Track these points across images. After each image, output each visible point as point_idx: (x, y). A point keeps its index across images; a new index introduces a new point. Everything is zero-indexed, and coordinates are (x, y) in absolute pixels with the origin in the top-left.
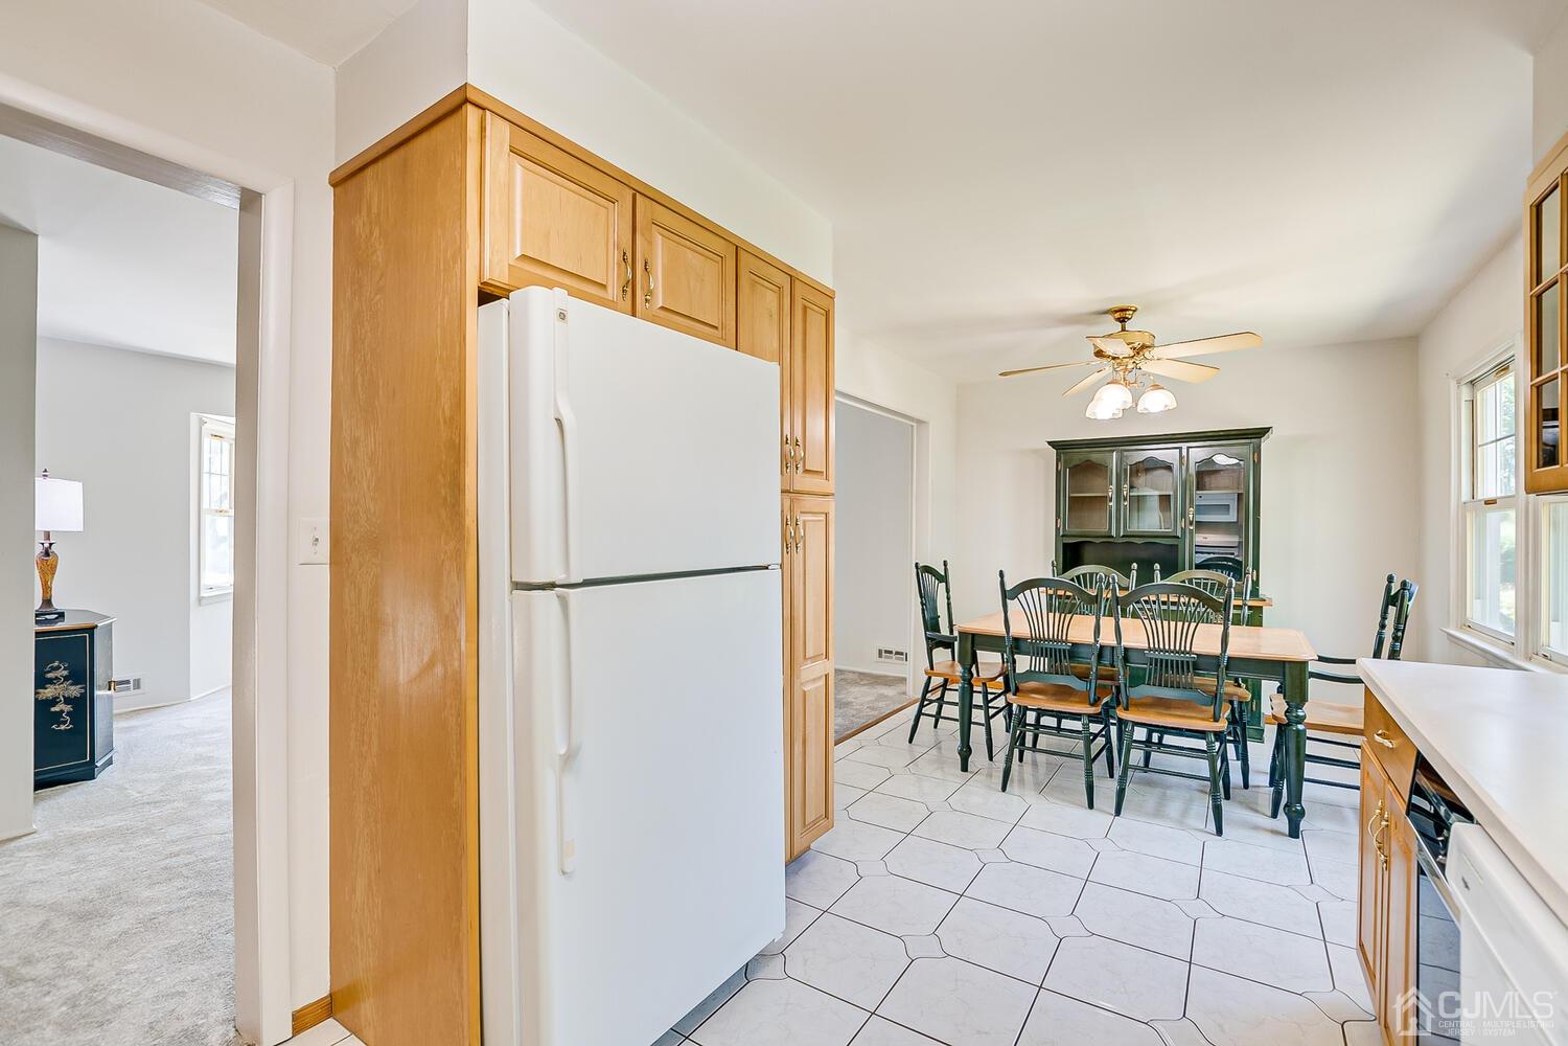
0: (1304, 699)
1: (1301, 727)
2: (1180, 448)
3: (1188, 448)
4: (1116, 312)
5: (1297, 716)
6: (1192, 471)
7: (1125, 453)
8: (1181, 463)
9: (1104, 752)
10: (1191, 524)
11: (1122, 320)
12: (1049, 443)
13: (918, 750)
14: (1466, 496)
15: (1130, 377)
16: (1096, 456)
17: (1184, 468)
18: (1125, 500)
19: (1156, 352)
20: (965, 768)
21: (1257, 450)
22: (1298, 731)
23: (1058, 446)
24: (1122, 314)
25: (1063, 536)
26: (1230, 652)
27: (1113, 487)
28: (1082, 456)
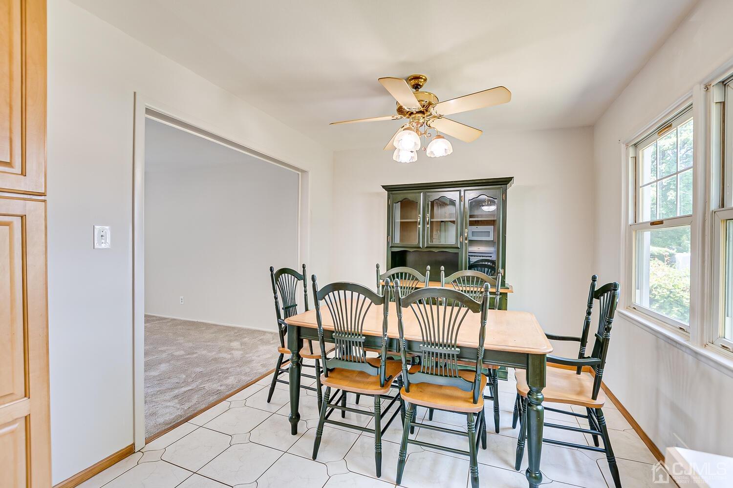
0: (542, 385)
1: (540, 408)
2: (460, 191)
3: (465, 191)
4: (412, 79)
5: (537, 399)
6: (467, 205)
7: (428, 194)
8: (460, 200)
9: (400, 412)
10: (466, 239)
11: (416, 86)
12: (383, 187)
13: (273, 408)
14: (631, 221)
15: (422, 129)
16: (410, 196)
17: (462, 203)
18: (428, 224)
19: (437, 110)
20: (294, 432)
21: (505, 192)
22: (538, 411)
23: (389, 189)
24: (416, 82)
25: (391, 247)
26: (486, 346)
27: (421, 215)
28: (402, 196)
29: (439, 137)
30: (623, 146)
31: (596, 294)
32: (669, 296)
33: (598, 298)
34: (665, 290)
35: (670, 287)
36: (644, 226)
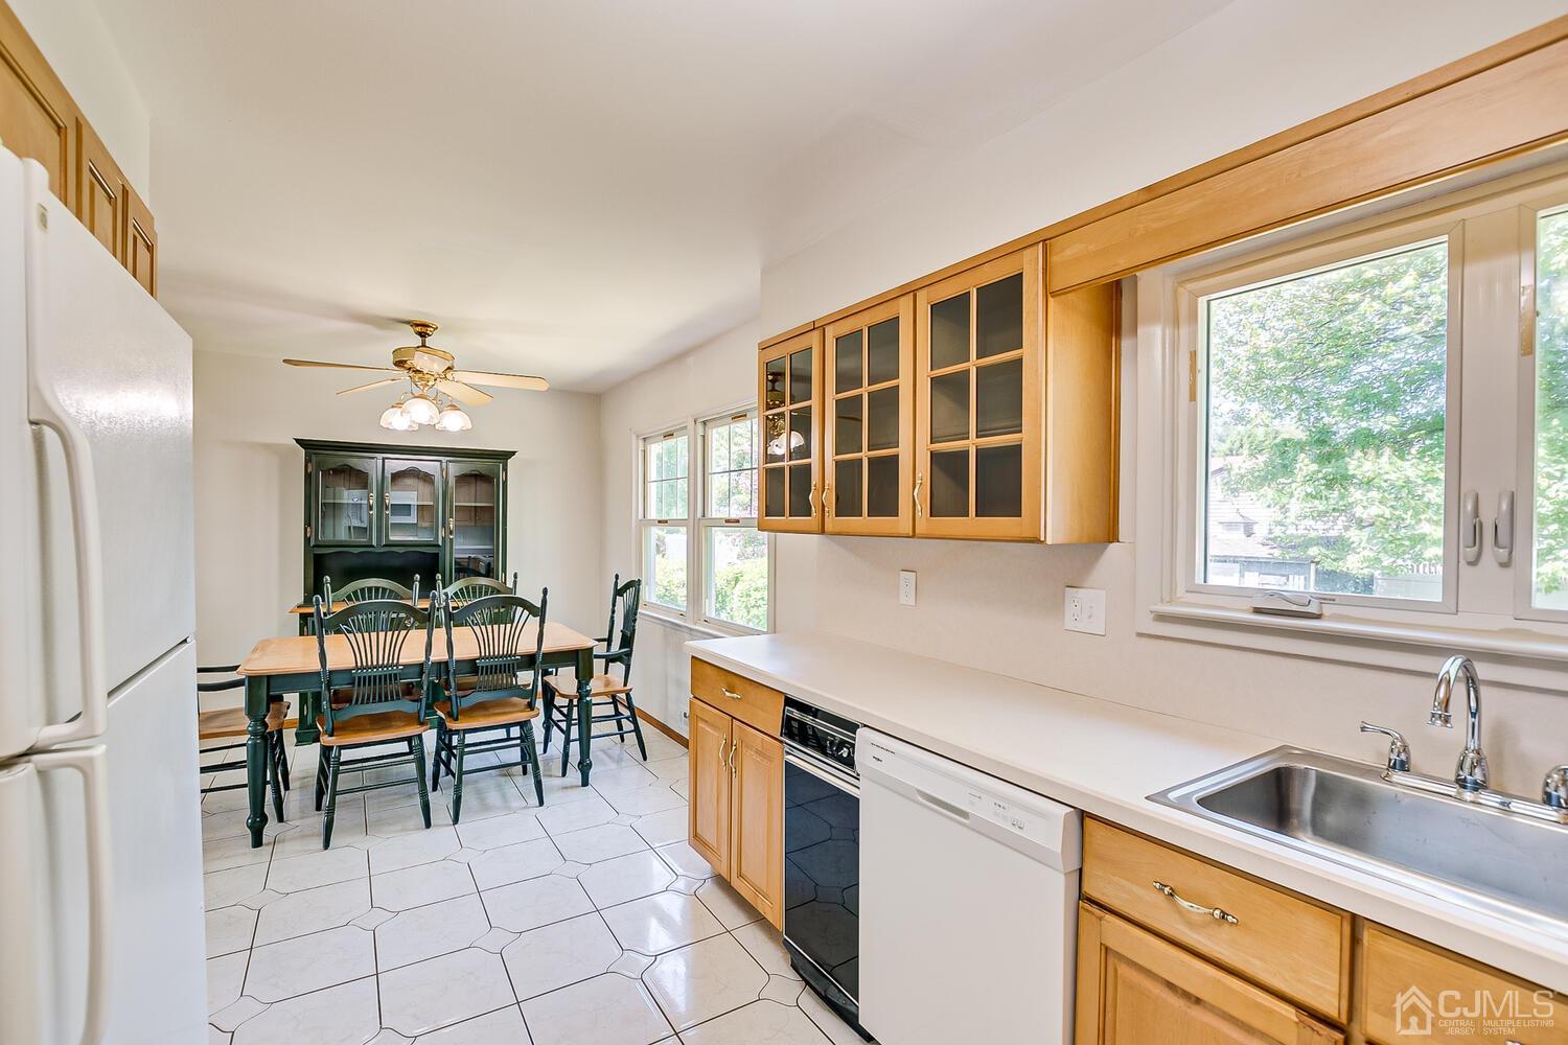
0: (591, 676)
1: (588, 699)
2: (440, 462)
4: (417, 325)
5: (586, 691)
7: (387, 461)
8: (442, 476)
10: (451, 533)
11: (423, 335)
12: (297, 441)
14: (641, 516)
16: (350, 460)
17: (444, 480)
18: (387, 508)
19: (458, 376)
20: (260, 842)
22: (586, 703)
23: (309, 445)
24: (424, 330)
25: (315, 546)
27: (373, 493)
28: (337, 459)
29: (454, 407)
30: (634, 436)
31: (619, 592)
32: (665, 595)
33: (622, 596)
34: (661, 588)
35: (665, 583)
36: (652, 523)
